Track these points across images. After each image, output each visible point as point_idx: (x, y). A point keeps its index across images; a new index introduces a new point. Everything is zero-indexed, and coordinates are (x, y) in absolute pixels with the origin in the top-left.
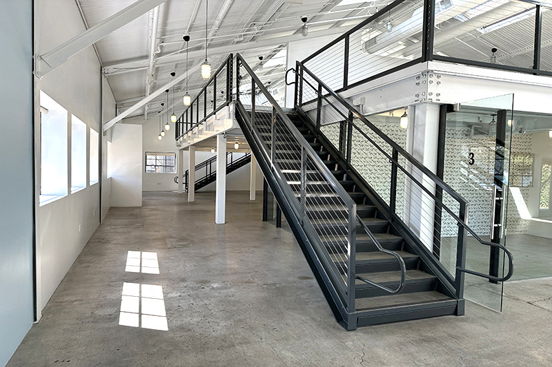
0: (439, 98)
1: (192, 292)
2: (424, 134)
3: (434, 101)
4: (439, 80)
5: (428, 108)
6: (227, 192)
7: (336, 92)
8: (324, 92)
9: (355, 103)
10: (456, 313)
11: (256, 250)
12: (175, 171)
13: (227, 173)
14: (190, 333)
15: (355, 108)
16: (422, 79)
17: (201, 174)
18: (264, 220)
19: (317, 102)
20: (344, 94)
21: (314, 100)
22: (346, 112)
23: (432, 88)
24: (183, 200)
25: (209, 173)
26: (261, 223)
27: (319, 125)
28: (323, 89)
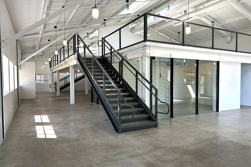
0: (150, 54)
1: (63, 127)
2: (145, 67)
3: (148, 56)
4: (150, 48)
5: (146, 58)
6: (75, 91)
7: (117, 50)
8: (113, 50)
9: (124, 55)
10: (155, 127)
11: (88, 112)
12: (50, 82)
13: (75, 83)
14: (63, 138)
15: (124, 57)
16: (144, 48)
17: (62, 83)
18: (91, 102)
19: (110, 54)
20: (120, 52)
21: (109, 53)
22: (121, 59)
23: (148, 51)
24: (54, 95)
25: (66, 83)
26: (90, 103)
27: (111, 63)
28: (112, 49)
